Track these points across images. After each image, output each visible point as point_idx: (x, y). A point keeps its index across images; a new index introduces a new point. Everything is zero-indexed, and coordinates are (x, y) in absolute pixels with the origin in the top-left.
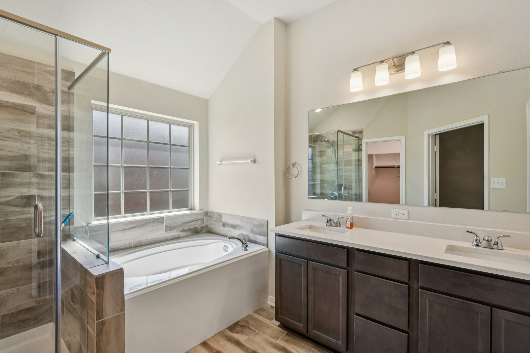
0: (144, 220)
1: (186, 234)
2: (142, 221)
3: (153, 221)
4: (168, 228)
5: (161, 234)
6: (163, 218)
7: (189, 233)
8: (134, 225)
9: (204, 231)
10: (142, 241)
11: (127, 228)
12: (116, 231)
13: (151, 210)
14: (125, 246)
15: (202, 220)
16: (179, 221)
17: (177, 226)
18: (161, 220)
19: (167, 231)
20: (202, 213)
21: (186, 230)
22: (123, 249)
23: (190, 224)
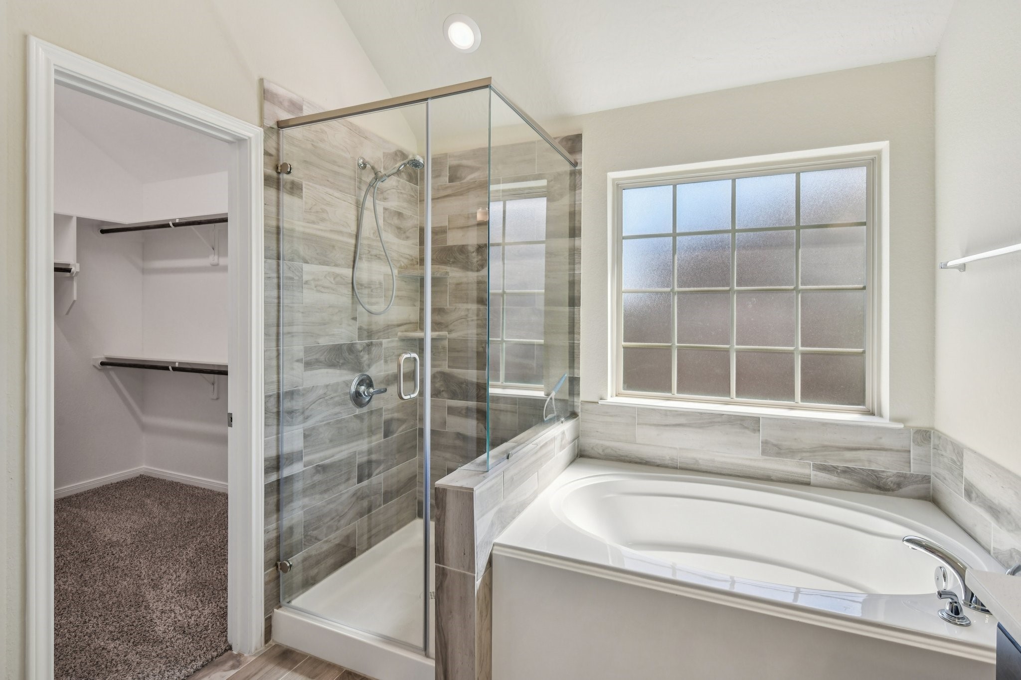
0: (705, 413)
1: (834, 479)
2: (701, 414)
3: (730, 422)
4: (772, 449)
5: (751, 460)
6: (756, 420)
7: (845, 481)
8: (682, 420)
9: (908, 489)
10: (700, 461)
11: (667, 422)
12: (646, 424)
13: (738, 393)
14: (664, 460)
15: (905, 455)
16: (808, 439)
17: (801, 451)
18: (752, 424)
19: (770, 456)
20: (900, 429)
21: (836, 468)
22: (658, 466)
23: (849, 455)
